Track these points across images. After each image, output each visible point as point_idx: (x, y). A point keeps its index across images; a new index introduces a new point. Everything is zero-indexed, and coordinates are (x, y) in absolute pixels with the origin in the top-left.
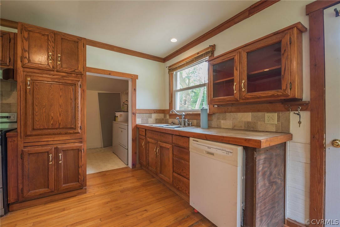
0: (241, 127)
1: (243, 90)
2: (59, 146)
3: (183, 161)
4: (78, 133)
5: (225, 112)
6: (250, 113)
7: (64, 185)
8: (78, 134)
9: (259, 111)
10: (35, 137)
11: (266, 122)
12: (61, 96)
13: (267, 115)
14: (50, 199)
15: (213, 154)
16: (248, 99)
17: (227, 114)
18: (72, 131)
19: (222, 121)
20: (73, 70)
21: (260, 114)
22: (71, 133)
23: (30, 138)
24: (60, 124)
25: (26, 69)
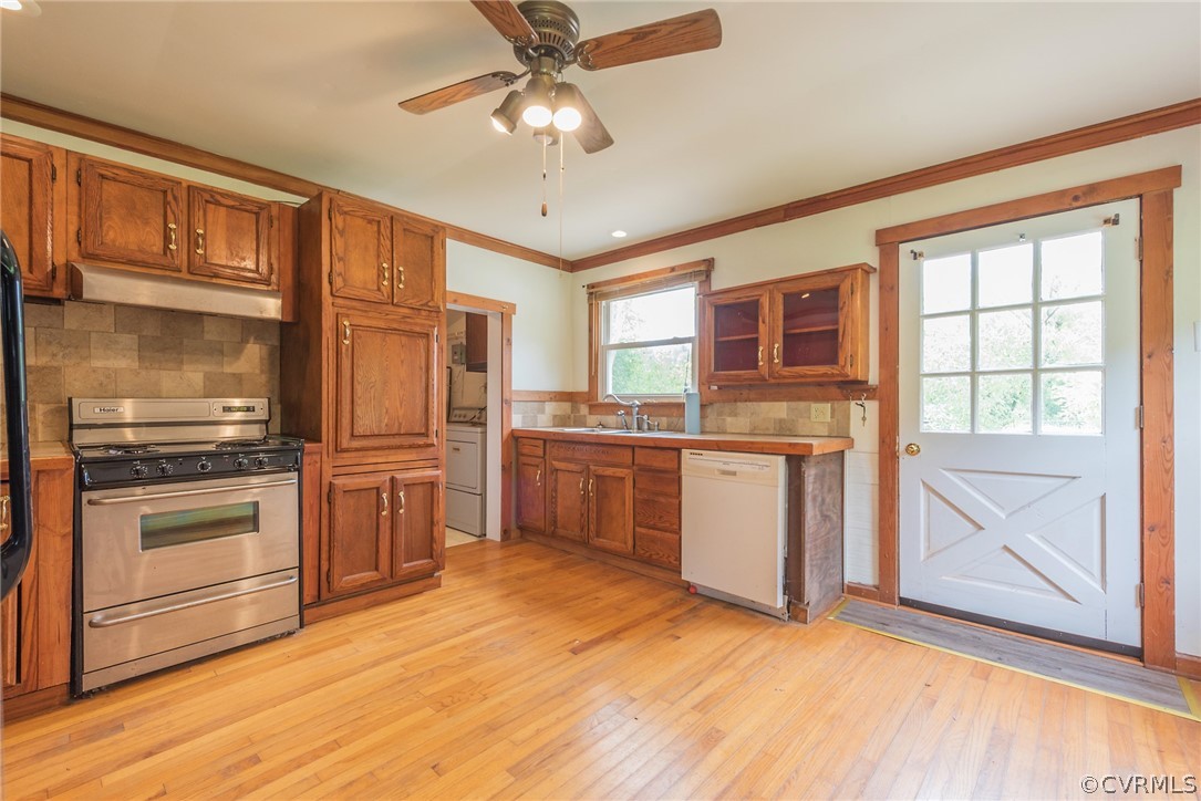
0: (767, 429)
1: (776, 361)
2: (399, 476)
3: (662, 500)
4: (433, 445)
5: (735, 401)
6: (785, 404)
7: (405, 565)
8: (432, 449)
9: (800, 399)
10: (353, 454)
11: (813, 419)
12: (402, 362)
13: (815, 406)
14: (373, 599)
15: (734, 474)
16: (784, 377)
17: (739, 404)
18: (421, 441)
19: (729, 419)
20: (424, 302)
21: (802, 405)
22: (419, 446)
23: (345, 455)
24: (400, 424)
25: (340, 301)
